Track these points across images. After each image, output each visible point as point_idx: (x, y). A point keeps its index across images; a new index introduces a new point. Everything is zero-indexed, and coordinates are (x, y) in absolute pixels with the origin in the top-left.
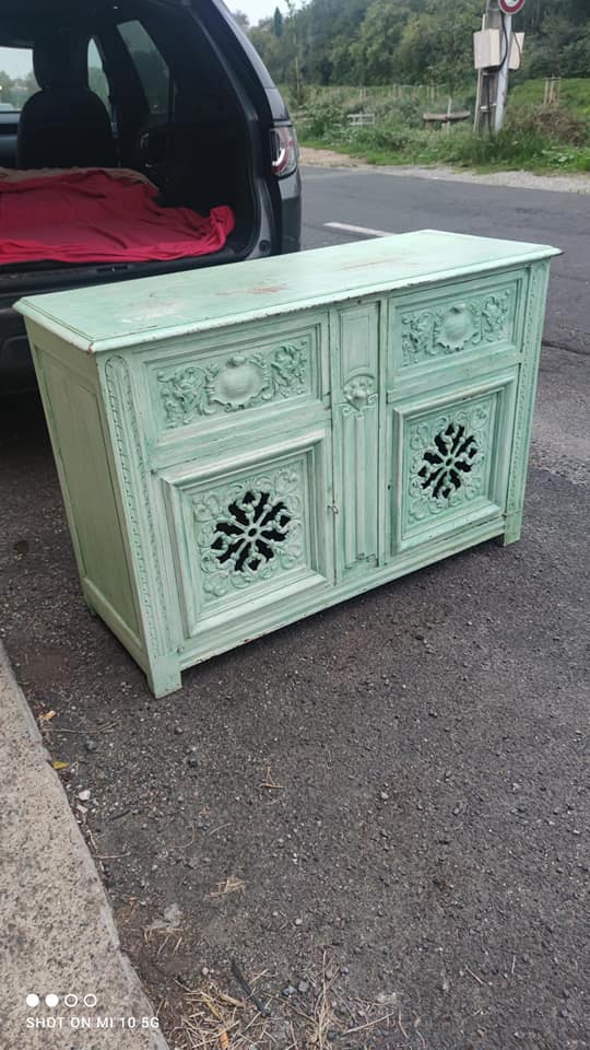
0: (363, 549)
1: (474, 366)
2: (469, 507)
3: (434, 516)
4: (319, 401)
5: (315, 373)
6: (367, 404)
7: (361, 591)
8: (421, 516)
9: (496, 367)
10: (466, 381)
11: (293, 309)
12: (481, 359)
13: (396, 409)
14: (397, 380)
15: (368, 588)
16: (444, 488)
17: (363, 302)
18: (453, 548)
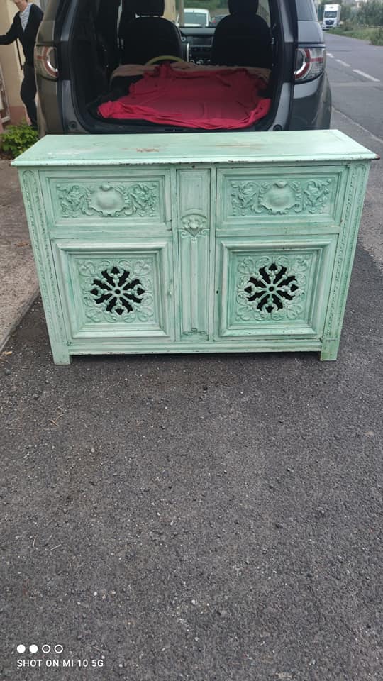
0: (197, 326)
1: (293, 228)
2: (289, 324)
3: (258, 322)
4: (164, 224)
5: (162, 206)
6: (201, 234)
7: (195, 352)
8: (246, 319)
9: (312, 232)
10: (285, 236)
11: (138, 163)
12: (299, 224)
13: (223, 242)
14: (225, 223)
15: (201, 351)
16: (267, 305)
17: (196, 167)
18: (273, 348)
